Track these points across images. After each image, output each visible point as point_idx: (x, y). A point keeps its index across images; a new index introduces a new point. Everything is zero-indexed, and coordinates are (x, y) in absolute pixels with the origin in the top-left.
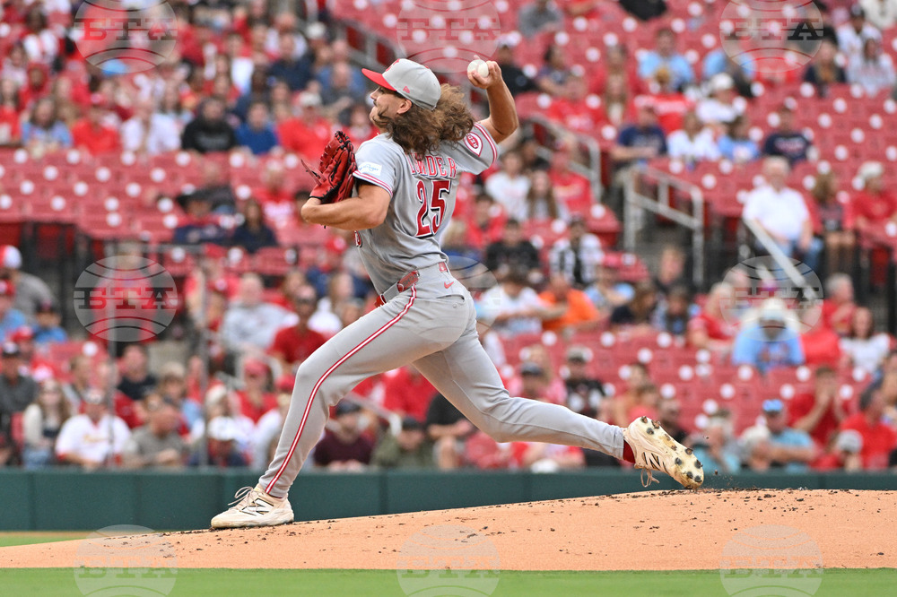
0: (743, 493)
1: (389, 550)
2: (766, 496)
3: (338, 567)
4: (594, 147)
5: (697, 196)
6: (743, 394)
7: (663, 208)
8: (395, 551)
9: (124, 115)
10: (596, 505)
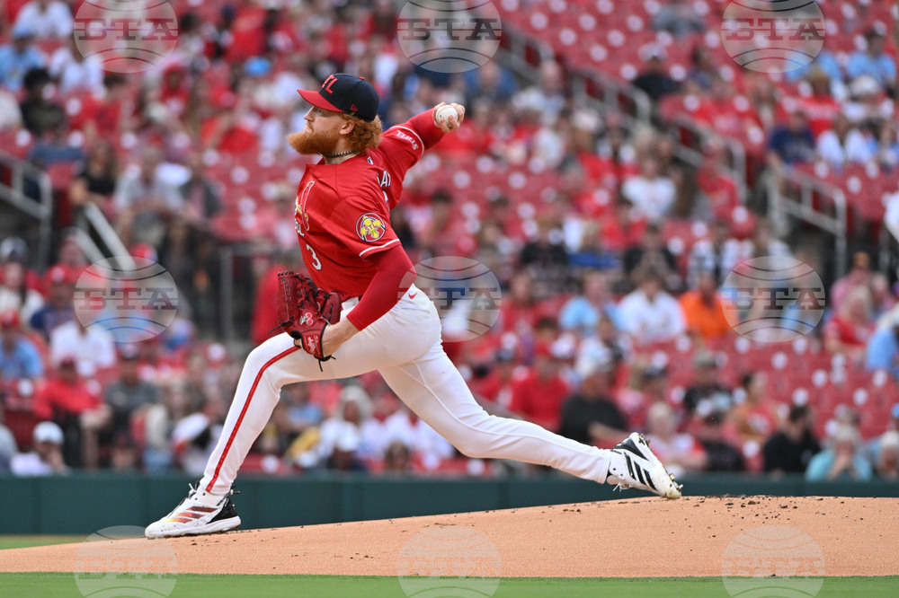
0: (726, 500)
1: (362, 555)
2: (751, 503)
3: (306, 572)
4: (739, 150)
5: (840, 200)
6: (876, 401)
7: (807, 212)
8: (367, 557)
9: (265, 115)
10: (578, 511)
